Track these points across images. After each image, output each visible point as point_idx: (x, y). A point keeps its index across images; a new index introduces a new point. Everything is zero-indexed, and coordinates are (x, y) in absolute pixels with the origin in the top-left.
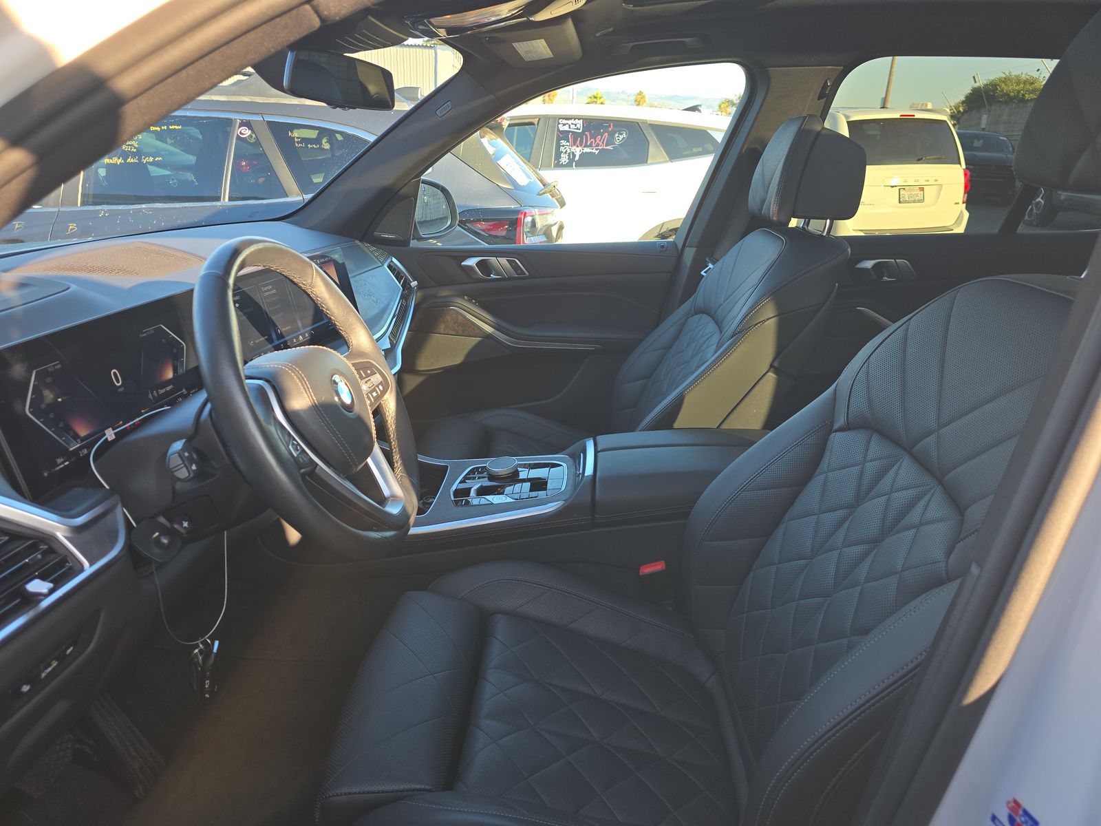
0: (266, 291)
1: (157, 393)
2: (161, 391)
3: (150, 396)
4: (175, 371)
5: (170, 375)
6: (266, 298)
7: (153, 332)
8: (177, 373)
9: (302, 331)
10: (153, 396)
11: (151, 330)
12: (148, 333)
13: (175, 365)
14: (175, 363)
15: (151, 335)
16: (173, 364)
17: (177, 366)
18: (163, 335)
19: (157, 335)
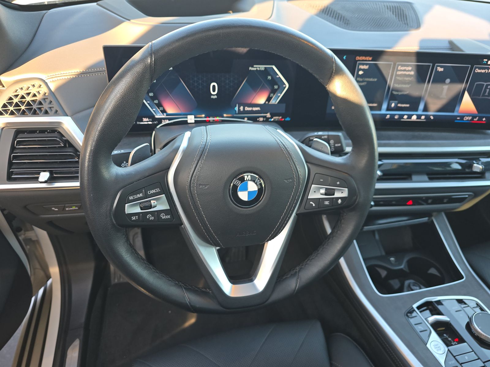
0: (401, 70)
1: (244, 108)
2: (247, 109)
3: (236, 109)
4: (269, 99)
5: (262, 100)
6: (397, 75)
7: (263, 69)
8: (269, 102)
9: (420, 112)
10: (239, 109)
11: (262, 67)
12: (258, 69)
13: (271, 96)
14: (272, 95)
15: (260, 70)
16: (270, 95)
17: (272, 97)
18: (271, 73)
19: (266, 72)
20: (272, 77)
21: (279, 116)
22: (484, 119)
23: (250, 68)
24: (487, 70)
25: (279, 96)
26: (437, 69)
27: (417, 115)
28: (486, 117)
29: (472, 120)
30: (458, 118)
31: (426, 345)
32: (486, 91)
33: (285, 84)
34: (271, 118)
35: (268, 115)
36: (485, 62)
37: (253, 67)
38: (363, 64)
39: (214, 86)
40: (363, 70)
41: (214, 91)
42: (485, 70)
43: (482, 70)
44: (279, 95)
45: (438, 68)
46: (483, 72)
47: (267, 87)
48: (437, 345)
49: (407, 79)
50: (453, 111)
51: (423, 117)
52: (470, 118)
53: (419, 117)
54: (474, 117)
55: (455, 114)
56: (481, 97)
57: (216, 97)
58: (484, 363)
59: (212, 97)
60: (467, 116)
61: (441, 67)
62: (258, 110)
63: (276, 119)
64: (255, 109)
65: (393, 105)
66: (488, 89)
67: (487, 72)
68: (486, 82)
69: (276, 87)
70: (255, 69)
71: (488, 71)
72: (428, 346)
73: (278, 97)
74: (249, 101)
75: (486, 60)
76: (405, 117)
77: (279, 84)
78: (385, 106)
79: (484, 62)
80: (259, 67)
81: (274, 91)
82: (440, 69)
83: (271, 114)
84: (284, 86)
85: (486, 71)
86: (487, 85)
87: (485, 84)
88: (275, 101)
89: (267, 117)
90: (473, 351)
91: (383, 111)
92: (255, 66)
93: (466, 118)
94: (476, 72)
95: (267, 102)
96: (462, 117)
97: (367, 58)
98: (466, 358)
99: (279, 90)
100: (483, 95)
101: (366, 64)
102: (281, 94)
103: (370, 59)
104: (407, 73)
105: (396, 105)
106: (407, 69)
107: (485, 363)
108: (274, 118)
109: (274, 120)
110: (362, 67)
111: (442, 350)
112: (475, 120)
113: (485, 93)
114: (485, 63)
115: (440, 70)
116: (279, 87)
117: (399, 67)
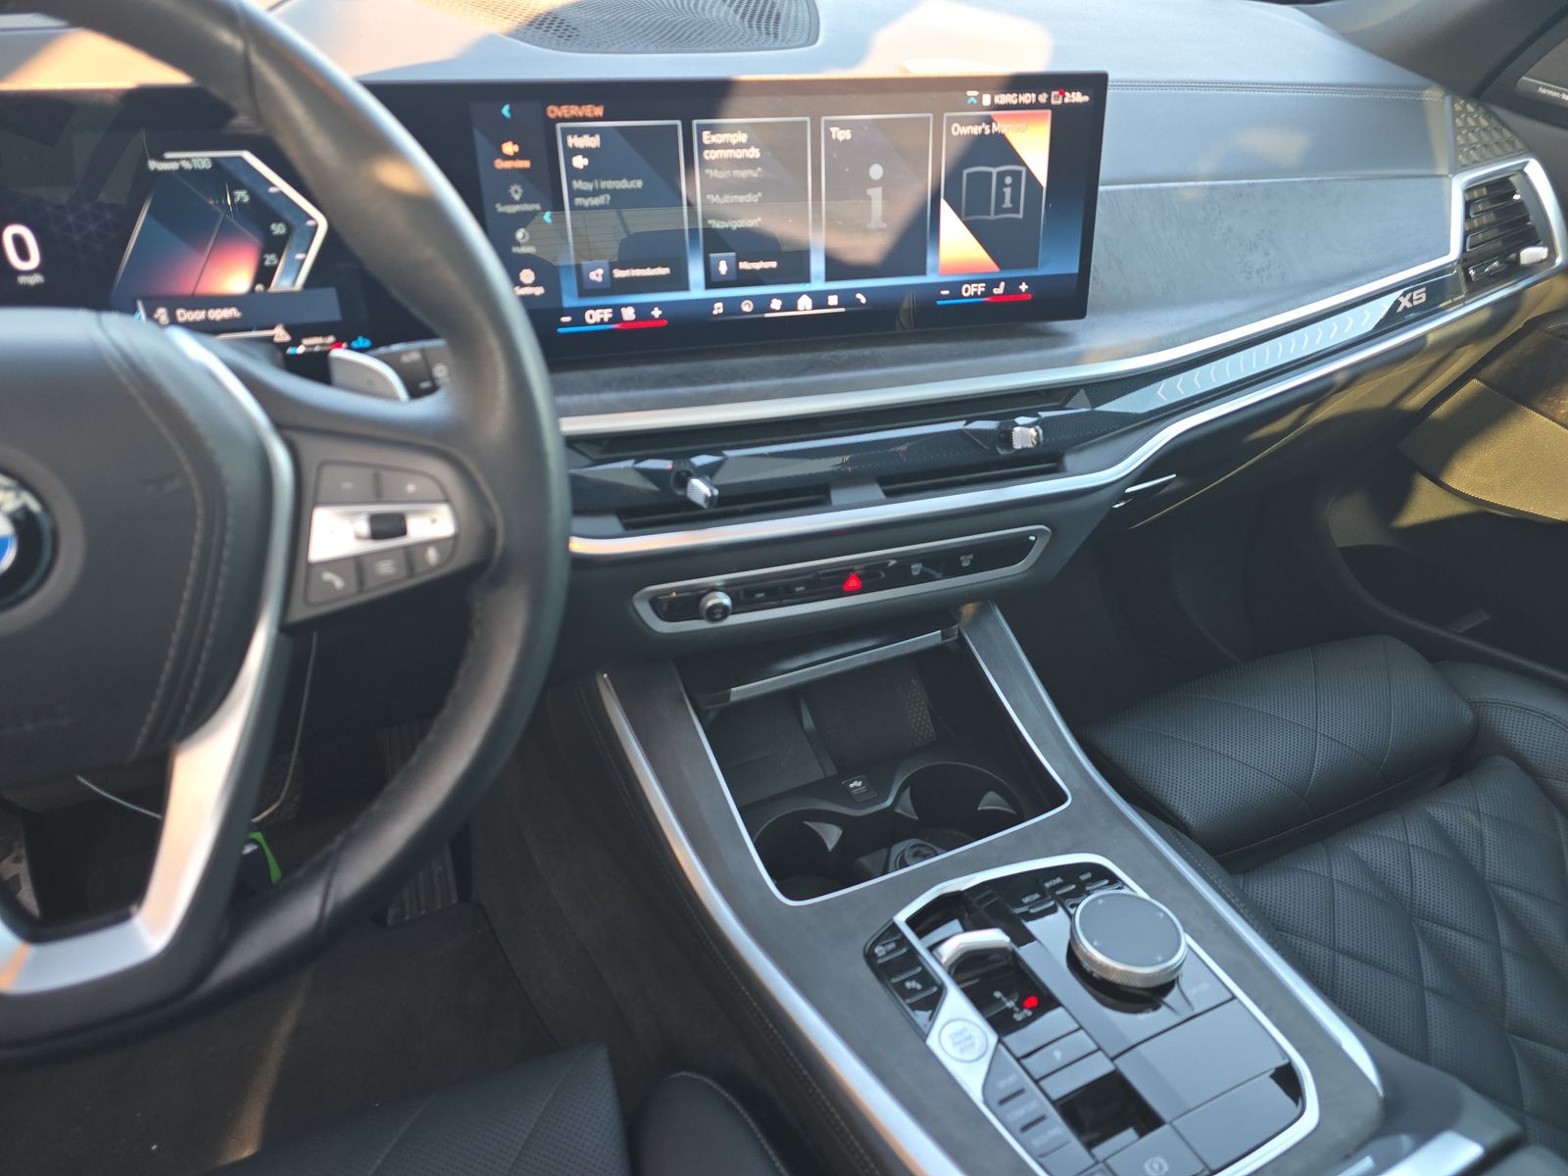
0: (715, 146)
1: (171, 316)
2: (185, 315)
4: (264, 275)
5: (237, 279)
6: (705, 164)
7: (206, 165)
8: (267, 284)
9: (818, 284)
11: (200, 159)
12: (187, 165)
13: (267, 263)
14: (270, 259)
15: (195, 171)
16: (262, 261)
17: (274, 268)
18: (245, 179)
19: (222, 177)
20: (250, 193)
21: (325, 335)
22: (1024, 287)
23: (153, 165)
24: (988, 126)
25: (302, 261)
26: (829, 134)
27: (809, 294)
28: (1027, 280)
29: (988, 292)
30: (945, 292)
31: (925, 1041)
32: (1004, 194)
33: (311, 218)
34: (296, 343)
35: (280, 334)
36: (975, 101)
37: (161, 159)
38: (580, 132)
39: (19, 242)
40: (585, 152)
41: (24, 254)
42: (980, 128)
43: (971, 127)
44: (300, 256)
45: (833, 130)
46: (976, 133)
47: (244, 230)
48: (962, 1032)
49: (743, 174)
50: (922, 271)
51: (833, 300)
52: (981, 288)
53: (819, 299)
54: (991, 283)
55: (931, 278)
56: (992, 217)
57: (37, 279)
58: (1112, 1059)
59: (22, 280)
60: (970, 283)
61: (843, 125)
62: (232, 320)
63: (314, 346)
64: (218, 314)
65: (723, 268)
66: (1006, 186)
67: (987, 132)
68: (995, 166)
69: (278, 229)
70: (174, 166)
71: (991, 128)
72: (932, 1042)
73: (298, 265)
74: (186, 287)
75: (976, 93)
76: (776, 304)
77: (288, 216)
78: (696, 272)
79: (969, 101)
80: (188, 159)
81: (277, 246)
82: (843, 135)
83: (288, 329)
84: (310, 223)
85: (983, 130)
86: (1001, 176)
87: (994, 171)
88: (291, 278)
89: (276, 339)
90: (1081, 1028)
91: (697, 291)
92: (168, 155)
93: (969, 290)
94: (955, 133)
95: (259, 287)
96: (955, 288)
97: (588, 110)
98: (1058, 1055)
99: (294, 240)
100: (999, 209)
101: (592, 132)
102: (306, 251)
103: (599, 111)
104: (739, 154)
105: (734, 267)
106: (734, 142)
107: (1117, 1061)
108: (307, 341)
109: (310, 350)
110: (574, 141)
111: (978, 1044)
112: (996, 291)
113: (1003, 202)
114: (972, 103)
115: (841, 138)
116: (290, 229)
117: (706, 134)
